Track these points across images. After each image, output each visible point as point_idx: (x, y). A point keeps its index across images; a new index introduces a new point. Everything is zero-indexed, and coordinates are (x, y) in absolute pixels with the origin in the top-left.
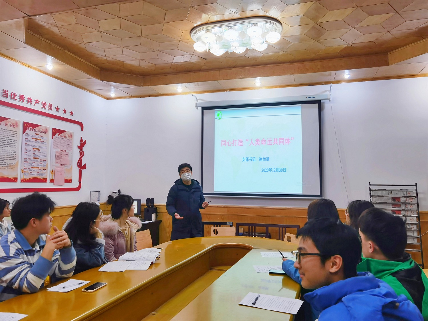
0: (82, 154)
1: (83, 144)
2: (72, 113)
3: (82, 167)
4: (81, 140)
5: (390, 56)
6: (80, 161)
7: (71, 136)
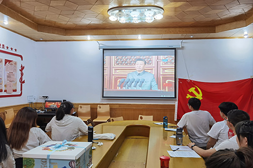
0: (22, 74)
1: (23, 68)
2: (16, 50)
3: (22, 82)
4: (22, 66)
5: (217, 28)
6: (21, 78)
7: (16, 64)
